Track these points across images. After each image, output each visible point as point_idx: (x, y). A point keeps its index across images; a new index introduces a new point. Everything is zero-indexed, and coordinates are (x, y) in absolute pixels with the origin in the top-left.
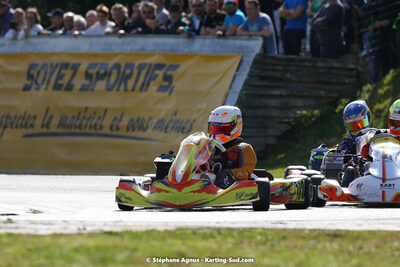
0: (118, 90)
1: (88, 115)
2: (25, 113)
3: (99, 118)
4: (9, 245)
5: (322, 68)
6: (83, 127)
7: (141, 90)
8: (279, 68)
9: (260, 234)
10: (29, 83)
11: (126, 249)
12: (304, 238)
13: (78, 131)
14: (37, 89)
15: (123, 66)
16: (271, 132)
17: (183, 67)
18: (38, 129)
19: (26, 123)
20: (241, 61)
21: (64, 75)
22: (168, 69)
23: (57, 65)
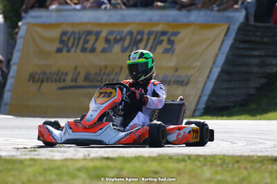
1: (107, 71)
2: (59, 70)
3: (116, 74)
4: (30, 166)
6: (103, 81)
8: (259, 34)
9: (220, 159)
10: (61, 46)
11: (115, 168)
12: (253, 162)
13: (99, 84)
14: (69, 51)
15: (135, 33)
16: (251, 84)
18: (68, 83)
20: (228, 29)
21: (88, 40)
22: (170, 36)
23: (84, 32)
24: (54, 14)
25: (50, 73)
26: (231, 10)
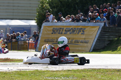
0: (72, 34)
5: (117, 29)
7: (77, 34)
8: (108, 29)
10: (53, 32)
14: (55, 33)
17: (87, 29)
18: (55, 42)
20: (99, 28)
22: (83, 29)
23: (59, 28)
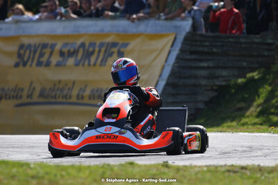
0: (83, 65)
1: (61, 86)
2: (16, 86)
3: (69, 89)
5: (244, 43)
6: (57, 97)
7: (101, 65)
8: (207, 44)
10: (18, 60)
13: (53, 100)
14: (25, 64)
15: (87, 44)
16: (200, 98)
17: (133, 44)
18: (25, 100)
19: (17, 95)
20: (175, 39)
21: (44, 54)
22: (120, 47)
23: (39, 45)
24: (13, 26)
25: (8, 89)
26: (179, 19)
